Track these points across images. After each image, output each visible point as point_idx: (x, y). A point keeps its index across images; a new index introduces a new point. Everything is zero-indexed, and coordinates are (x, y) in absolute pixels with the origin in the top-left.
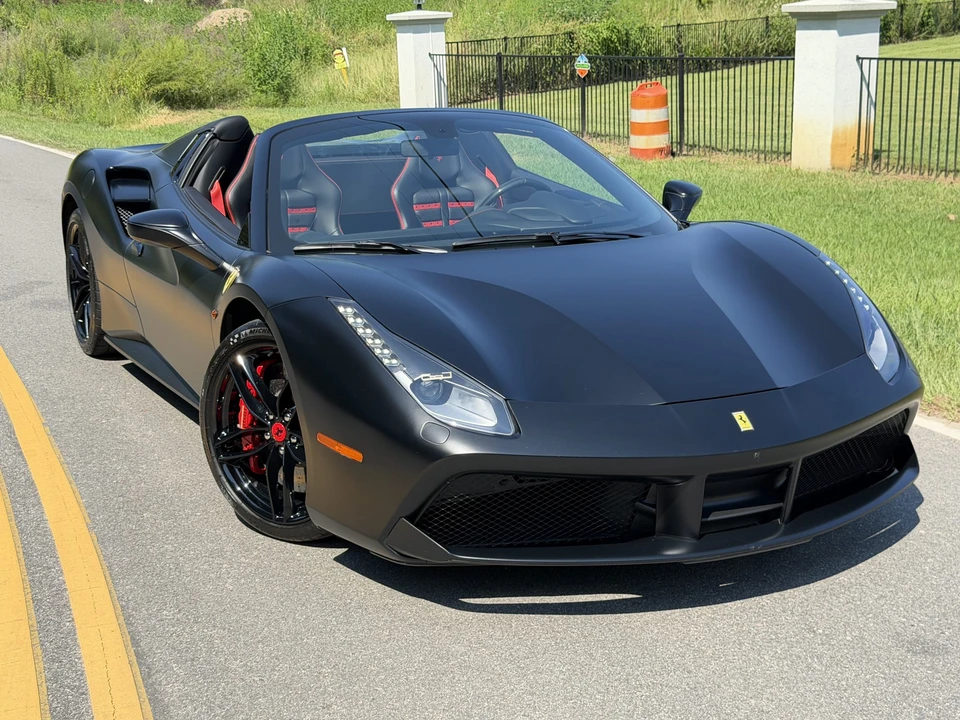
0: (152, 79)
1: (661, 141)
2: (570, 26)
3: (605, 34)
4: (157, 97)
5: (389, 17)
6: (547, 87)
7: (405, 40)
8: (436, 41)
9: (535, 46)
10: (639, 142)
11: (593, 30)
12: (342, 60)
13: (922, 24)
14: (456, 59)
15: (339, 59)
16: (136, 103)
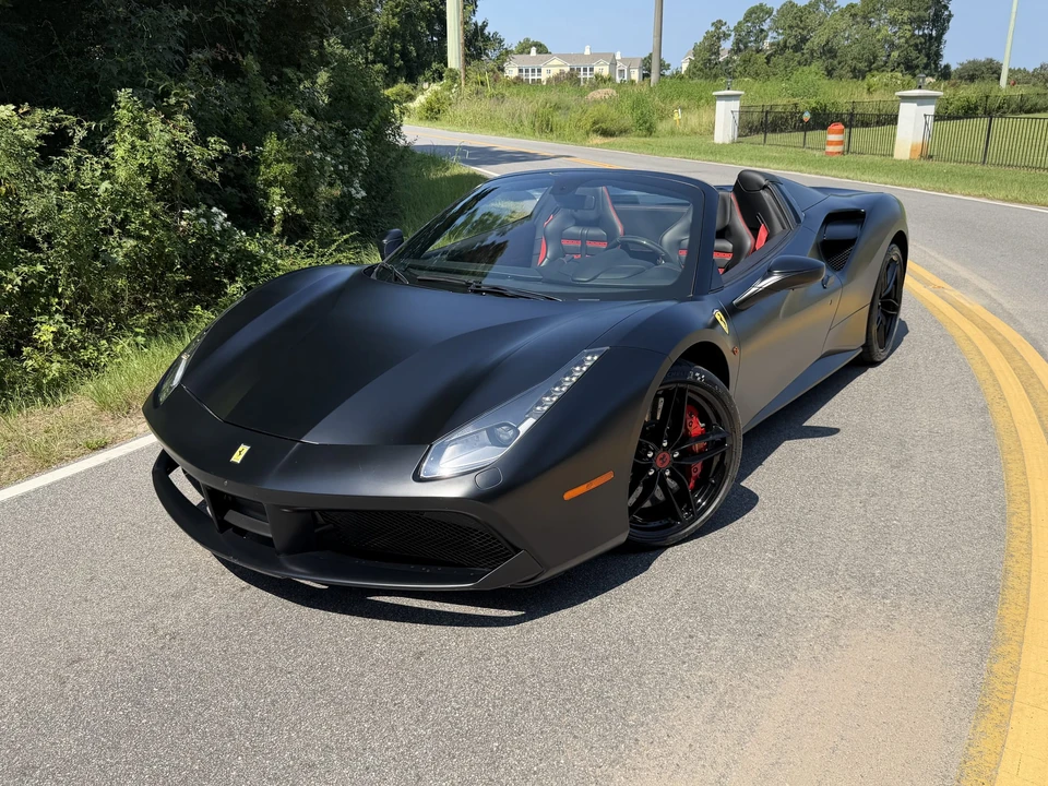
0: (595, 123)
1: (839, 148)
2: (796, 100)
3: (814, 105)
4: (596, 131)
5: (714, 93)
6: (781, 131)
7: (720, 105)
8: (735, 105)
9: (779, 109)
10: (830, 149)
11: (808, 103)
12: (678, 116)
13: (999, 108)
14: (744, 112)
15: (676, 115)
16: (588, 134)
